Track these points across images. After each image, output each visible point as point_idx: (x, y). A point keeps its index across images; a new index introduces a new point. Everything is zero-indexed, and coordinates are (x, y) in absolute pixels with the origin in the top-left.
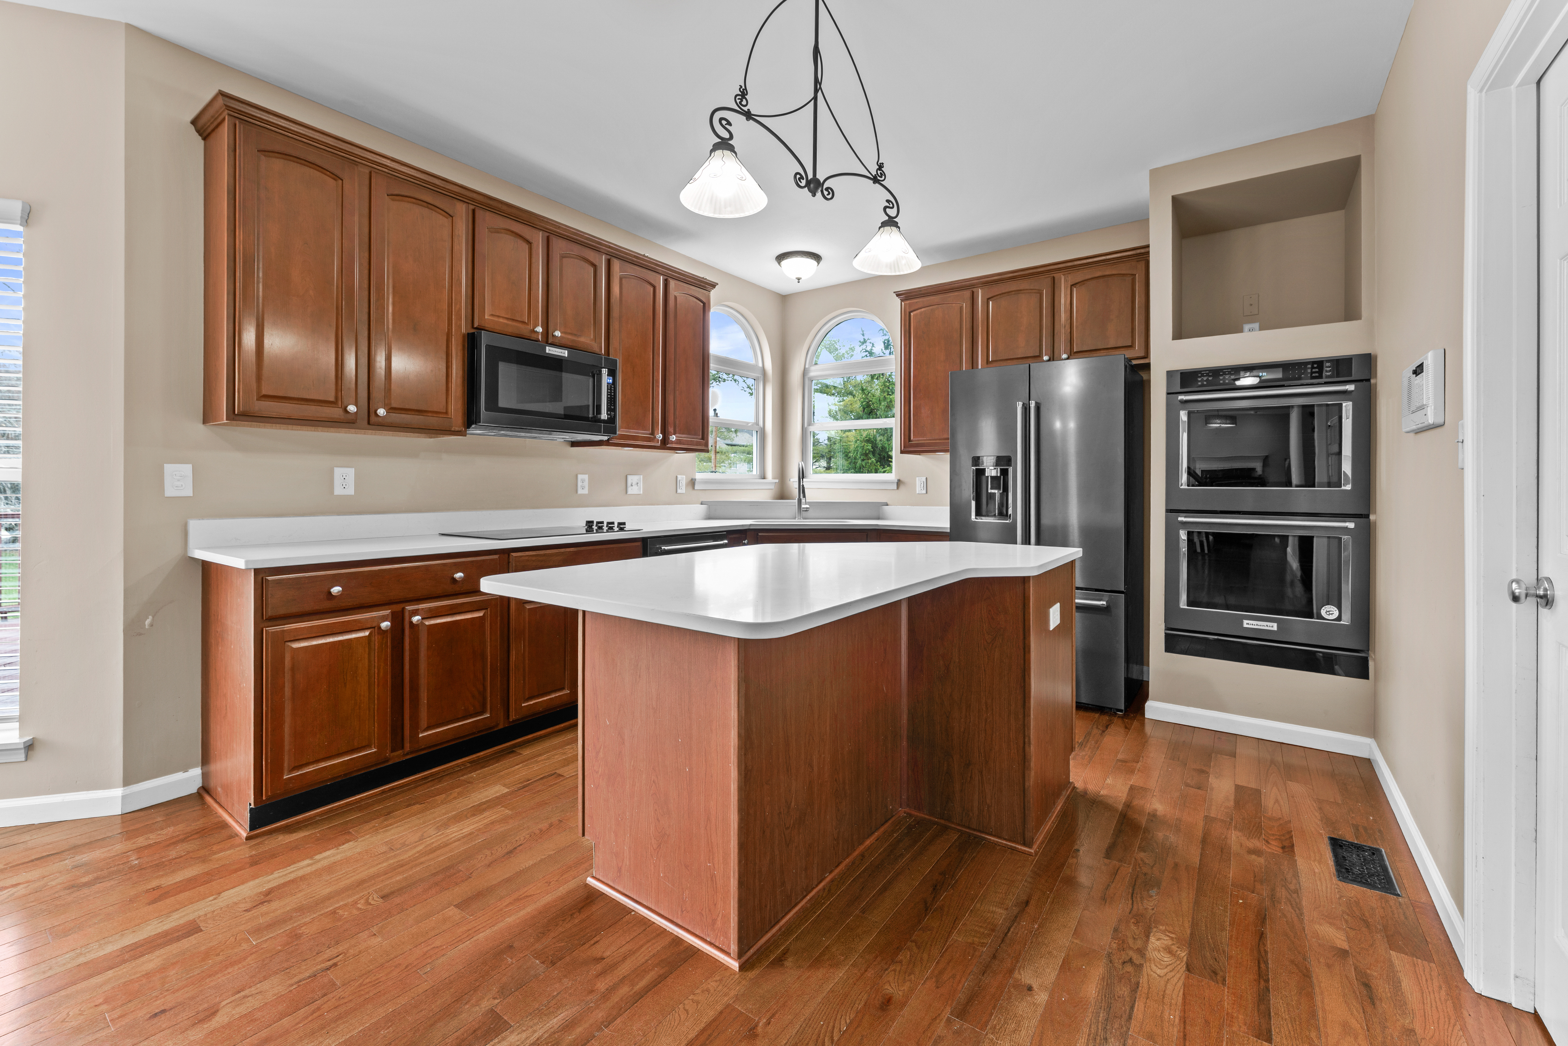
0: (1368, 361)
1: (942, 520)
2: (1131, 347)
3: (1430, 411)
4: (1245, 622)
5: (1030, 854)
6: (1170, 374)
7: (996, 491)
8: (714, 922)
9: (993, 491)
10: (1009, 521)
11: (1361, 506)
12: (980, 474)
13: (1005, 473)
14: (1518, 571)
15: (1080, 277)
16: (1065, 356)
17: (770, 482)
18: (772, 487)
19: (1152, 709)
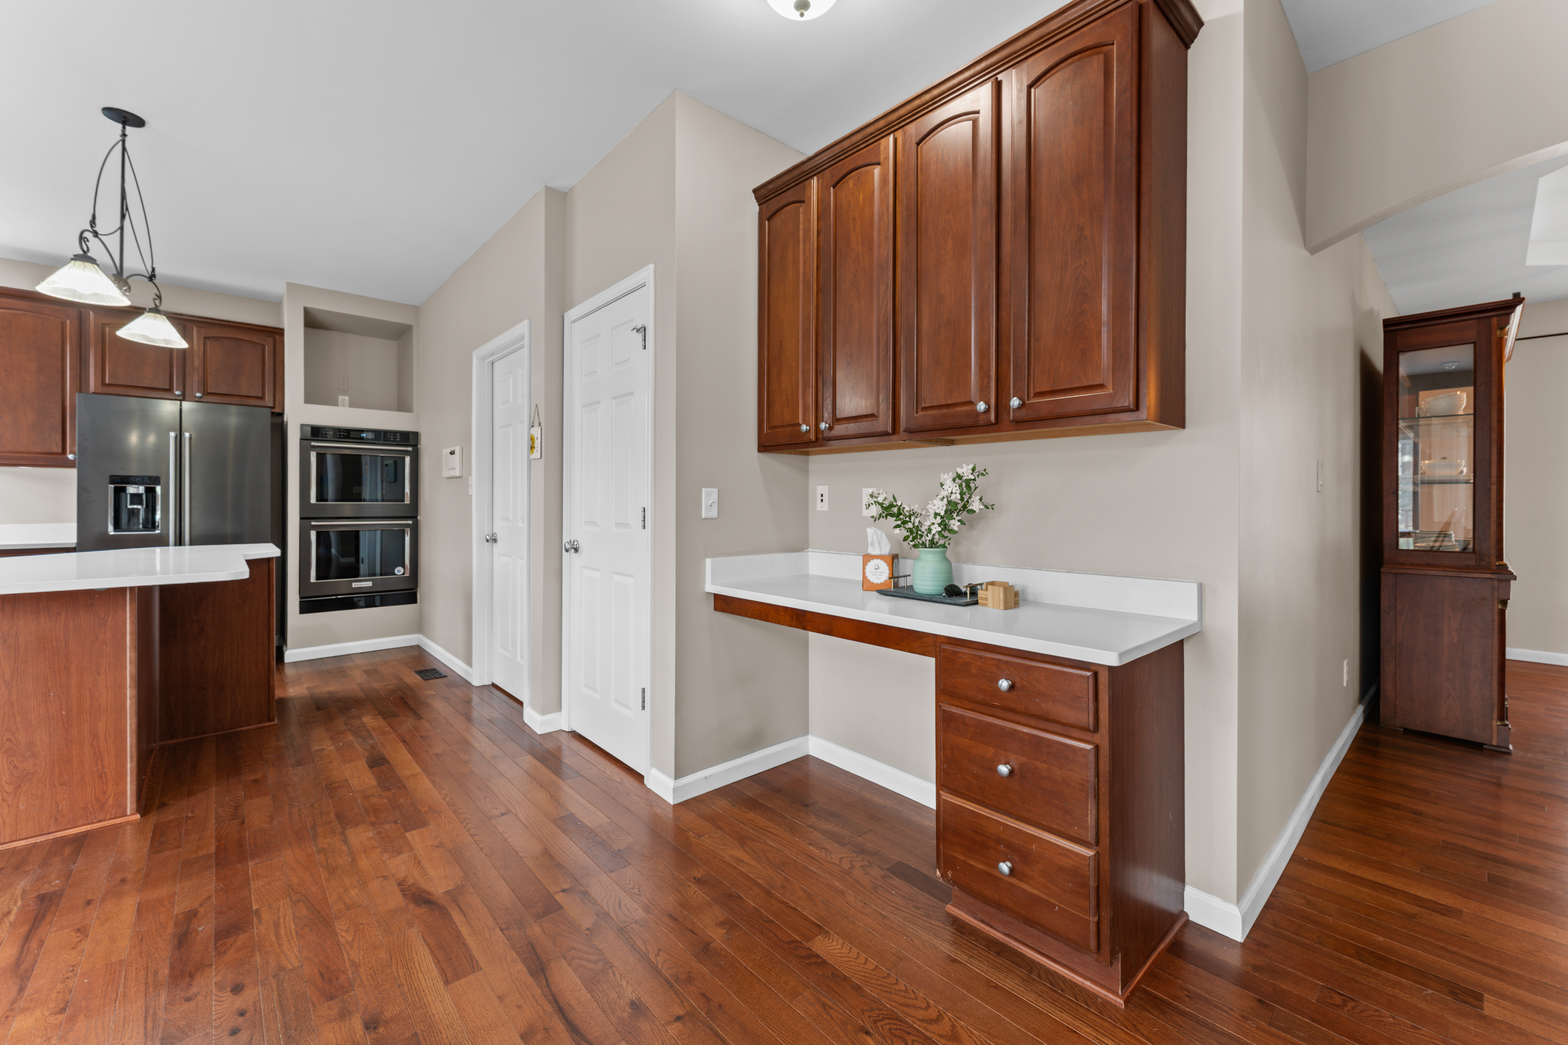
0: (416, 434)
2: (262, 398)
3: (457, 471)
4: (354, 584)
5: (274, 725)
6: (300, 426)
7: (139, 507)
9: (135, 507)
10: (157, 532)
11: (413, 513)
12: (119, 492)
13: (151, 491)
14: (487, 531)
15: (212, 333)
16: (198, 394)
19: (292, 655)
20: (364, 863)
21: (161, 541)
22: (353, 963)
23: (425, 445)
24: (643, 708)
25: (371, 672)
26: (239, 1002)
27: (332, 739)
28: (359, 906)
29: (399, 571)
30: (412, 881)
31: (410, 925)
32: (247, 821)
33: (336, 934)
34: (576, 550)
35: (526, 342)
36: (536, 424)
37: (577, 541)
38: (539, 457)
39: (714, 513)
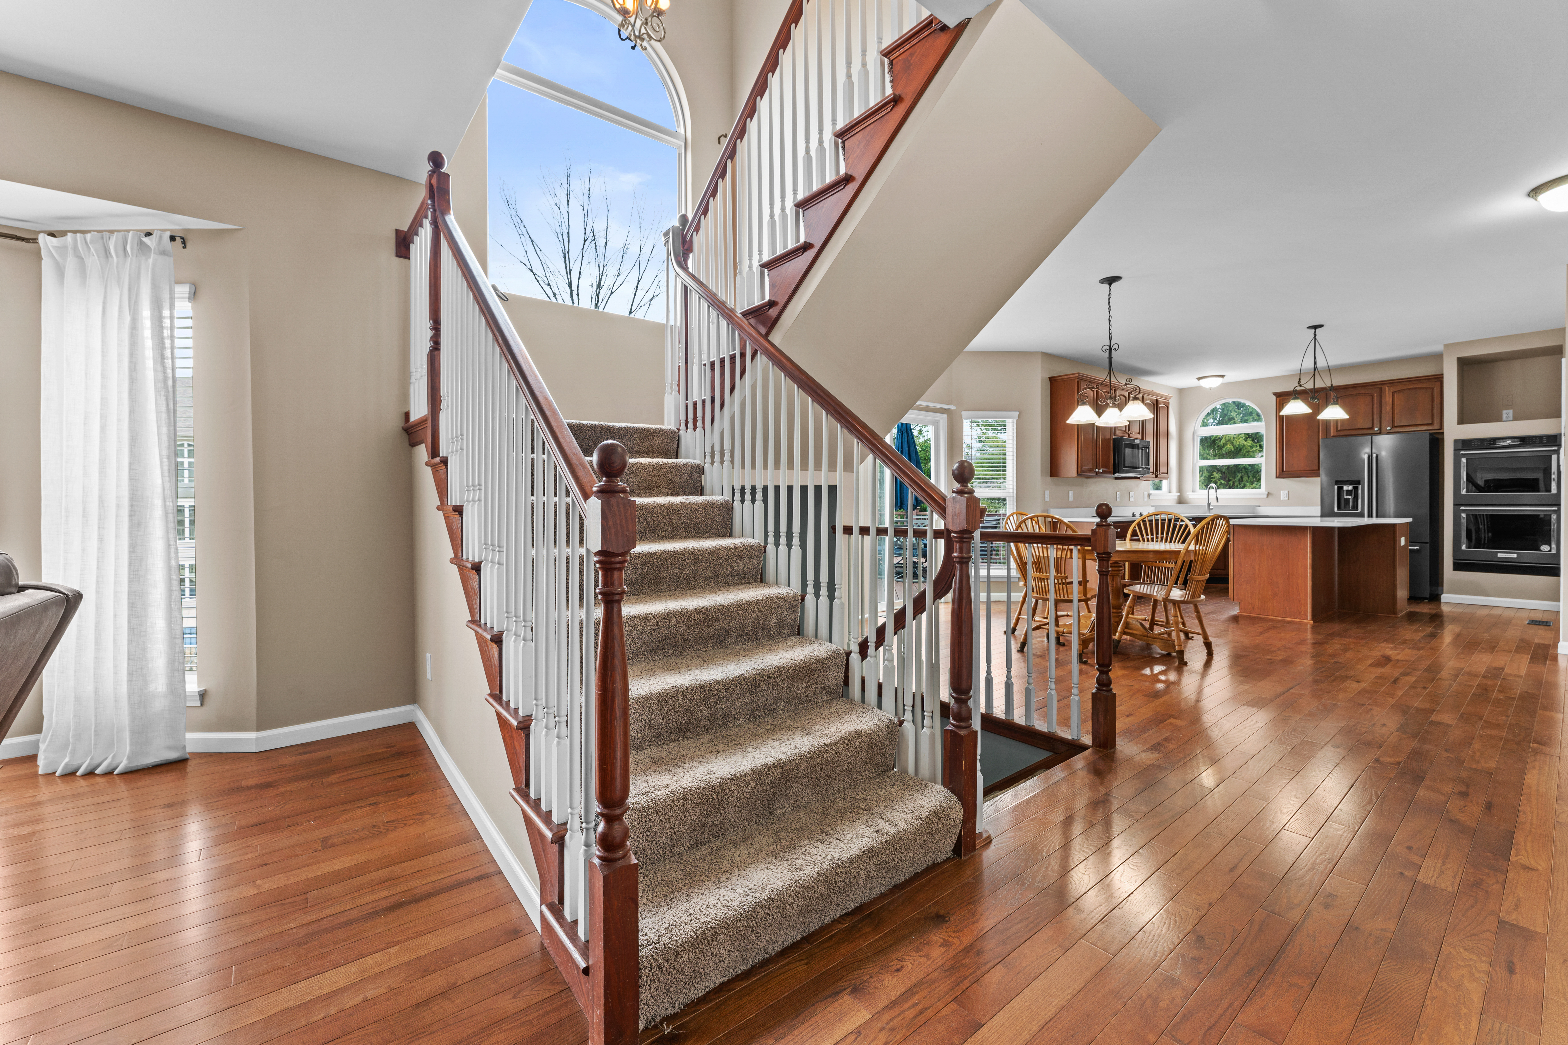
1: (1319, 515)
2: (1431, 424)
4: (1499, 554)
6: (1456, 441)
7: (1350, 497)
8: (1300, 613)
9: (1348, 497)
10: (1359, 511)
11: (1557, 501)
12: (1340, 489)
13: (1356, 489)
15: (1398, 388)
16: (1388, 428)
17: (1175, 495)
18: (1176, 497)
19: (1445, 597)
21: (1360, 516)
29: (1547, 549)
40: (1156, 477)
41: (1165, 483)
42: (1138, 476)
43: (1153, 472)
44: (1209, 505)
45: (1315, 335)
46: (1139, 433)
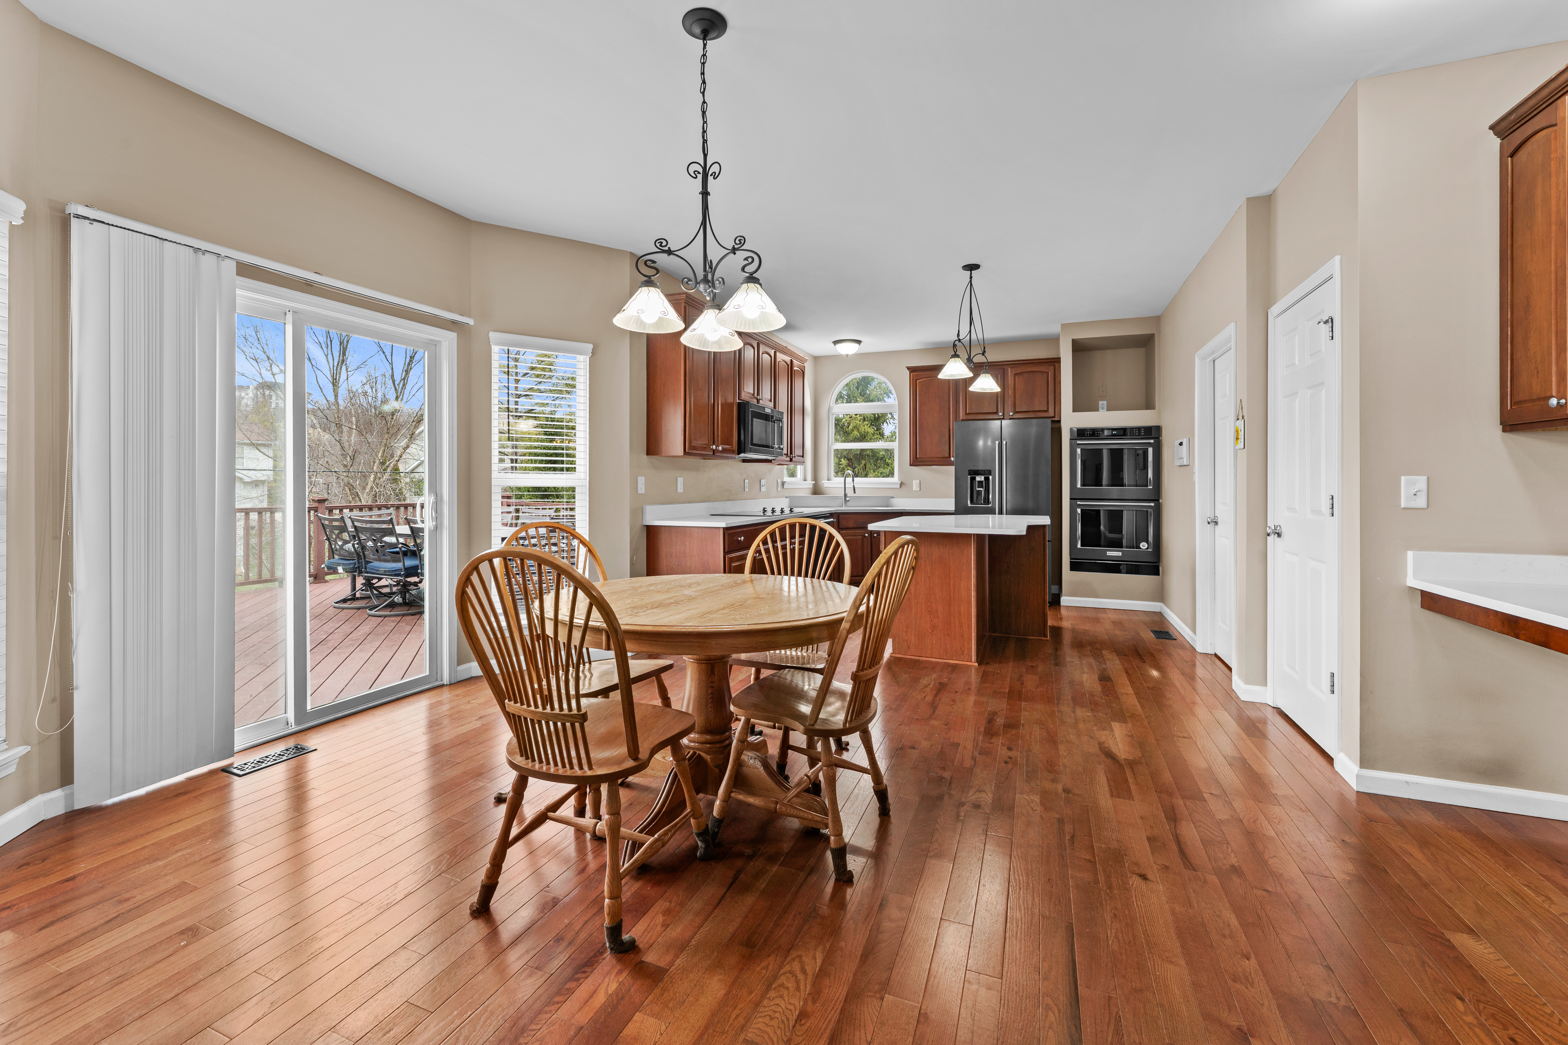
0: (1158, 429)
1: (950, 505)
2: (1047, 411)
3: (1185, 460)
4: (1108, 552)
5: (1047, 640)
6: (1072, 430)
7: (982, 489)
8: (963, 652)
9: (980, 489)
10: (990, 505)
11: (1156, 496)
12: (973, 479)
13: (987, 479)
14: (1209, 514)
15: (1019, 370)
16: (1011, 414)
17: (810, 483)
18: (811, 486)
19: (1065, 600)
20: (1081, 726)
21: (991, 511)
22: (1064, 765)
23: (1167, 438)
24: (1333, 692)
25: (1117, 624)
26: (1009, 754)
27: (1079, 657)
28: (1074, 744)
29: (1144, 545)
30: (1107, 745)
31: (1100, 763)
32: (1024, 684)
33: (1058, 749)
34: (1279, 535)
35: (1233, 344)
36: (1240, 417)
37: (1280, 526)
38: (1243, 447)
39: (1421, 502)
40: (791, 460)
41: (799, 468)
42: (770, 458)
43: (787, 455)
44: (845, 495)
45: (971, 277)
46: (771, 401)
